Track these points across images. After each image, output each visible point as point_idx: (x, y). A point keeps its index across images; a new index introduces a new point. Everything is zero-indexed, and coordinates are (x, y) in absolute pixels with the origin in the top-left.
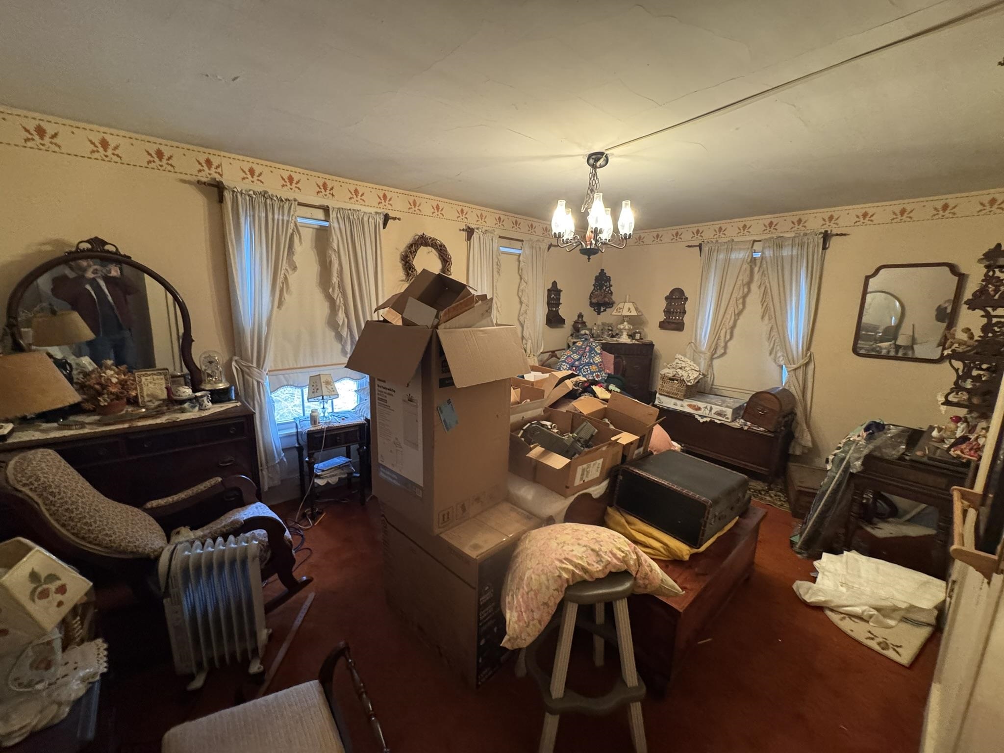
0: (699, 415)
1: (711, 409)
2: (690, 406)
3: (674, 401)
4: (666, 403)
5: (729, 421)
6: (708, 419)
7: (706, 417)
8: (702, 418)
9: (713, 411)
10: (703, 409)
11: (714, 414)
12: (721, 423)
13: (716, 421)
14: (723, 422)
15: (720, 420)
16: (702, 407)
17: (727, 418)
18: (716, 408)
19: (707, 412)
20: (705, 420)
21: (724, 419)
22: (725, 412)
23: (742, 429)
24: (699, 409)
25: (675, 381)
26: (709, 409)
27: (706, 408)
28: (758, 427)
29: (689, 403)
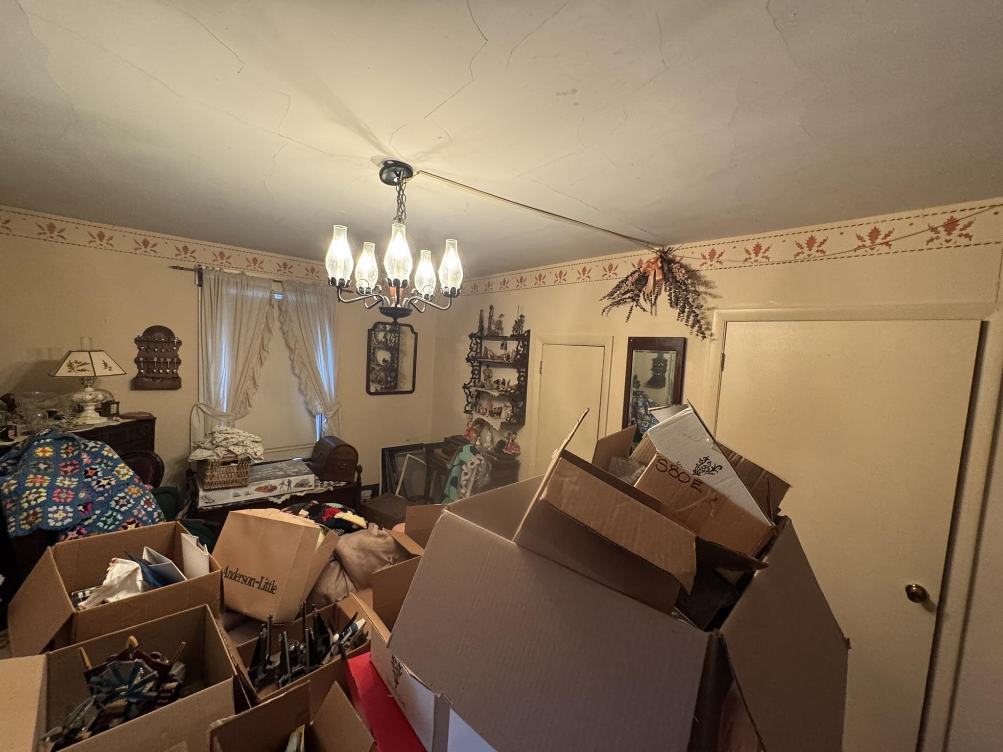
0: (274, 497)
1: (289, 483)
2: (258, 489)
3: (232, 492)
4: (221, 500)
5: (313, 488)
6: (288, 497)
7: (283, 495)
8: (279, 499)
9: (293, 485)
10: (279, 488)
11: (295, 487)
12: (306, 494)
13: (298, 494)
14: (306, 492)
15: (301, 492)
16: (277, 485)
17: (311, 486)
18: (295, 480)
19: (285, 488)
20: (283, 498)
21: (307, 488)
22: (307, 480)
23: (329, 491)
24: (274, 488)
25: (233, 464)
26: (287, 484)
27: (282, 484)
28: (339, 483)
29: (257, 487)
